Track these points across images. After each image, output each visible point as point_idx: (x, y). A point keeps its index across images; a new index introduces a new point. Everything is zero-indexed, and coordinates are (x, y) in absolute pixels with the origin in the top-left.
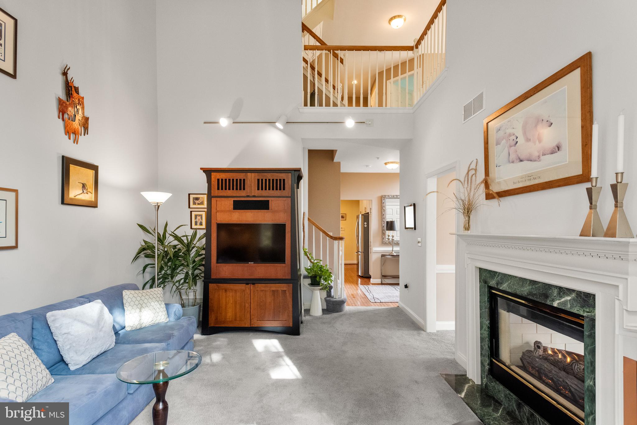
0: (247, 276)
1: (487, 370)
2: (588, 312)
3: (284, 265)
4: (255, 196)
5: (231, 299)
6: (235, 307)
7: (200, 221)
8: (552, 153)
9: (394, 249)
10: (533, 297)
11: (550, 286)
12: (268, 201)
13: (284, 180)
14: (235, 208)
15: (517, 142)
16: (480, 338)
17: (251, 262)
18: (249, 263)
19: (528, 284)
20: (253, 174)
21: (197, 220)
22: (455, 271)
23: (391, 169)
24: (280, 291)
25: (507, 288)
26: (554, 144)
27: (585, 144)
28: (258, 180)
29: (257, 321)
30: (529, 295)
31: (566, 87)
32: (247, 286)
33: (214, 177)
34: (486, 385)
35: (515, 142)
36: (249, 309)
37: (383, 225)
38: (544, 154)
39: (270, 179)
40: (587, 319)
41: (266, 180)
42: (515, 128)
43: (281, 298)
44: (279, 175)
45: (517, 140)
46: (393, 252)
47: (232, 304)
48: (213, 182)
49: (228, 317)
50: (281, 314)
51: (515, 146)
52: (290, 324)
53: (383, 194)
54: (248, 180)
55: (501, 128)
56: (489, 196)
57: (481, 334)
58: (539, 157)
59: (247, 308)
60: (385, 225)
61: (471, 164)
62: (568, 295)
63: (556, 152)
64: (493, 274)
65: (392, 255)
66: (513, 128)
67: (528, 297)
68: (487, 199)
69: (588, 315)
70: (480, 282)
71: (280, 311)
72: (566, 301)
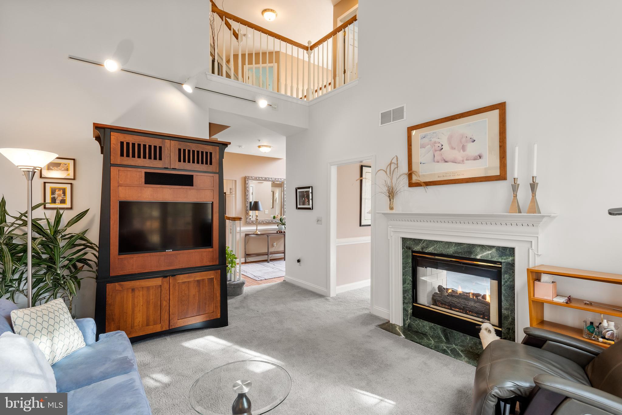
0: (164, 268)
1: (410, 313)
2: (505, 259)
3: (211, 249)
4: (176, 169)
5: (141, 299)
6: (148, 308)
7: (61, 198)
8: (475, 159)
9: (258, 228)
10: (459, 254)
11: (474, 246)
12: (192, 176)
13: (211, 154)
14: (147, 182)
15: (442, 149)
16: (403, 290)
17: (169, 250)
18: (167, 251)
19: (453, 246)
20: (173, 142)
21: (56, 196)
22: (370, 241)
23: (264, 152)
24: (207, 280)
25: (433, 250)
26: (477, 154)
27: (502, 157)
28: (180, 150)
29: (178, 320)
30: (455, 253)
31: (487, 119)
32: (165, 279)
33: (114, 139)
34: (409, 325)
35: (439, 148)
36: (168, 308)
37: (247, 205)
38: (467, 160)
39: (194, 151)
40: (504, 264)
41: (189, 151)
42: (441, 139)
43: (207, 288)
44: (205, 147)
45: (442, 147)
46: (258, 232)
47: (142, 305)
48: (114, 146)
49: (135, 324)
50: (207, 306)
51: (440, 151)
52: (217, 315)
53: (247, 175)
54: (166, 149)
55: (426, 136)
56: (411, 185)
57: (403, 288)
58: (463, 161)
59: (165, 307)
60: (248, 205)
61: (393, 159)
62: (489, 250)
63: (478, 159)
64: (417, 241)
65: (256, 234)
66: (439, 138)
67: (454, 255)
68: (409, 186)
69: (505, 261)
70: (402, 248)
71: (206, 304)
72: (488, 254)
